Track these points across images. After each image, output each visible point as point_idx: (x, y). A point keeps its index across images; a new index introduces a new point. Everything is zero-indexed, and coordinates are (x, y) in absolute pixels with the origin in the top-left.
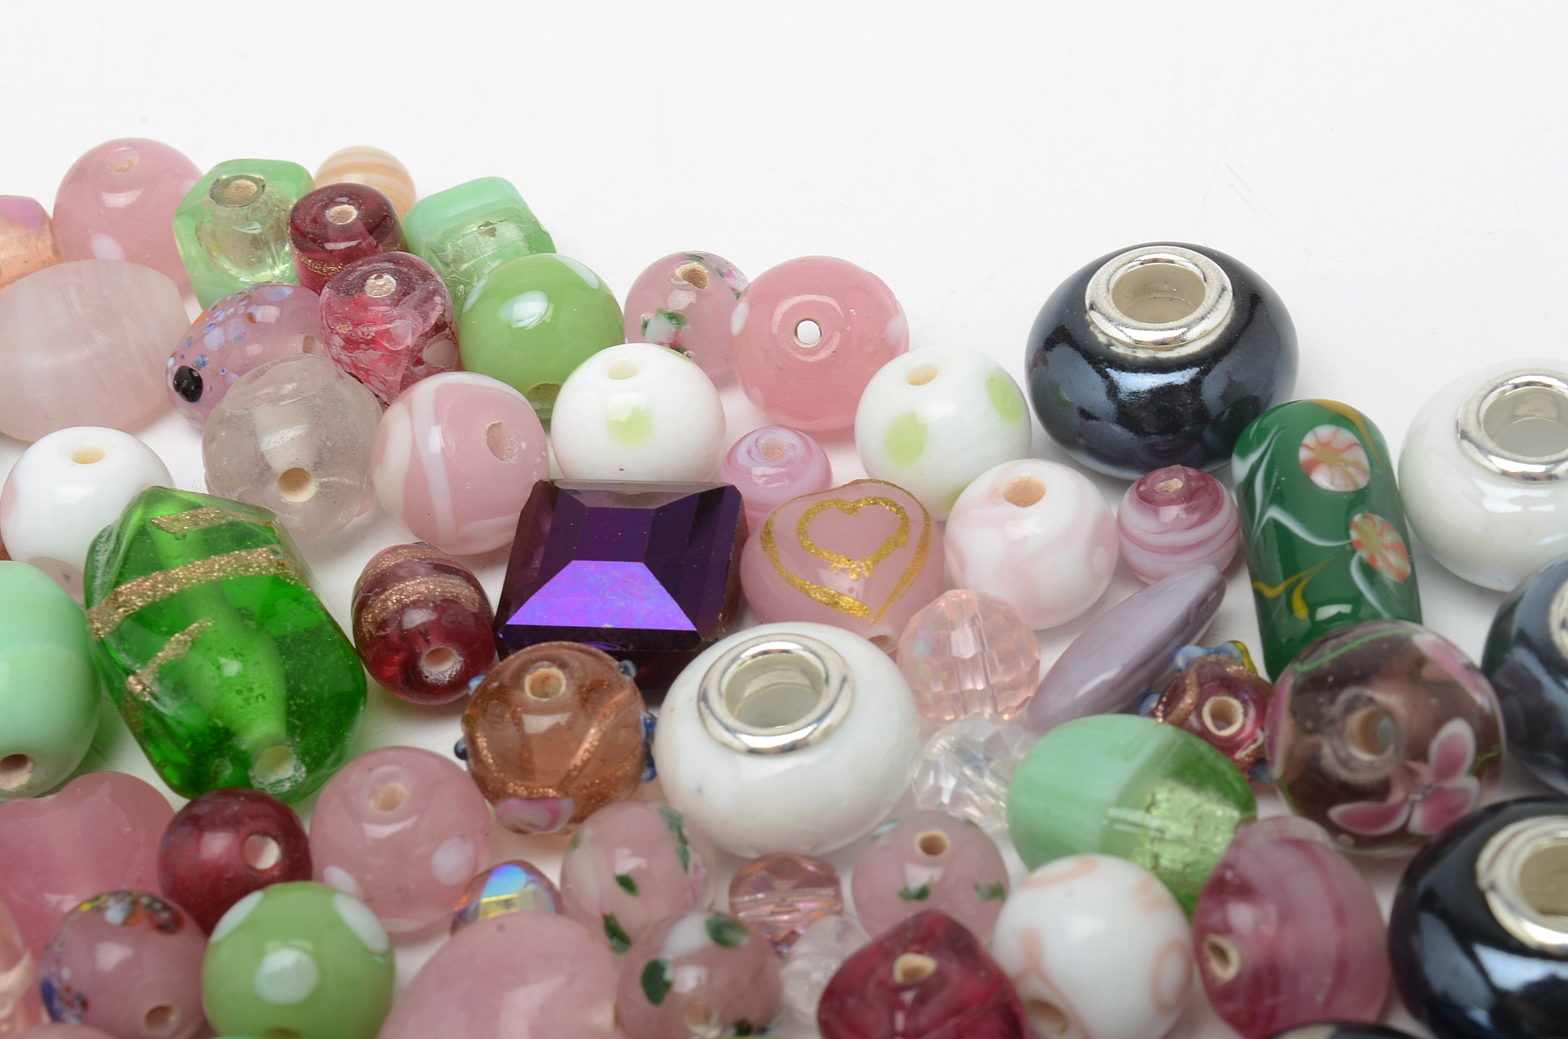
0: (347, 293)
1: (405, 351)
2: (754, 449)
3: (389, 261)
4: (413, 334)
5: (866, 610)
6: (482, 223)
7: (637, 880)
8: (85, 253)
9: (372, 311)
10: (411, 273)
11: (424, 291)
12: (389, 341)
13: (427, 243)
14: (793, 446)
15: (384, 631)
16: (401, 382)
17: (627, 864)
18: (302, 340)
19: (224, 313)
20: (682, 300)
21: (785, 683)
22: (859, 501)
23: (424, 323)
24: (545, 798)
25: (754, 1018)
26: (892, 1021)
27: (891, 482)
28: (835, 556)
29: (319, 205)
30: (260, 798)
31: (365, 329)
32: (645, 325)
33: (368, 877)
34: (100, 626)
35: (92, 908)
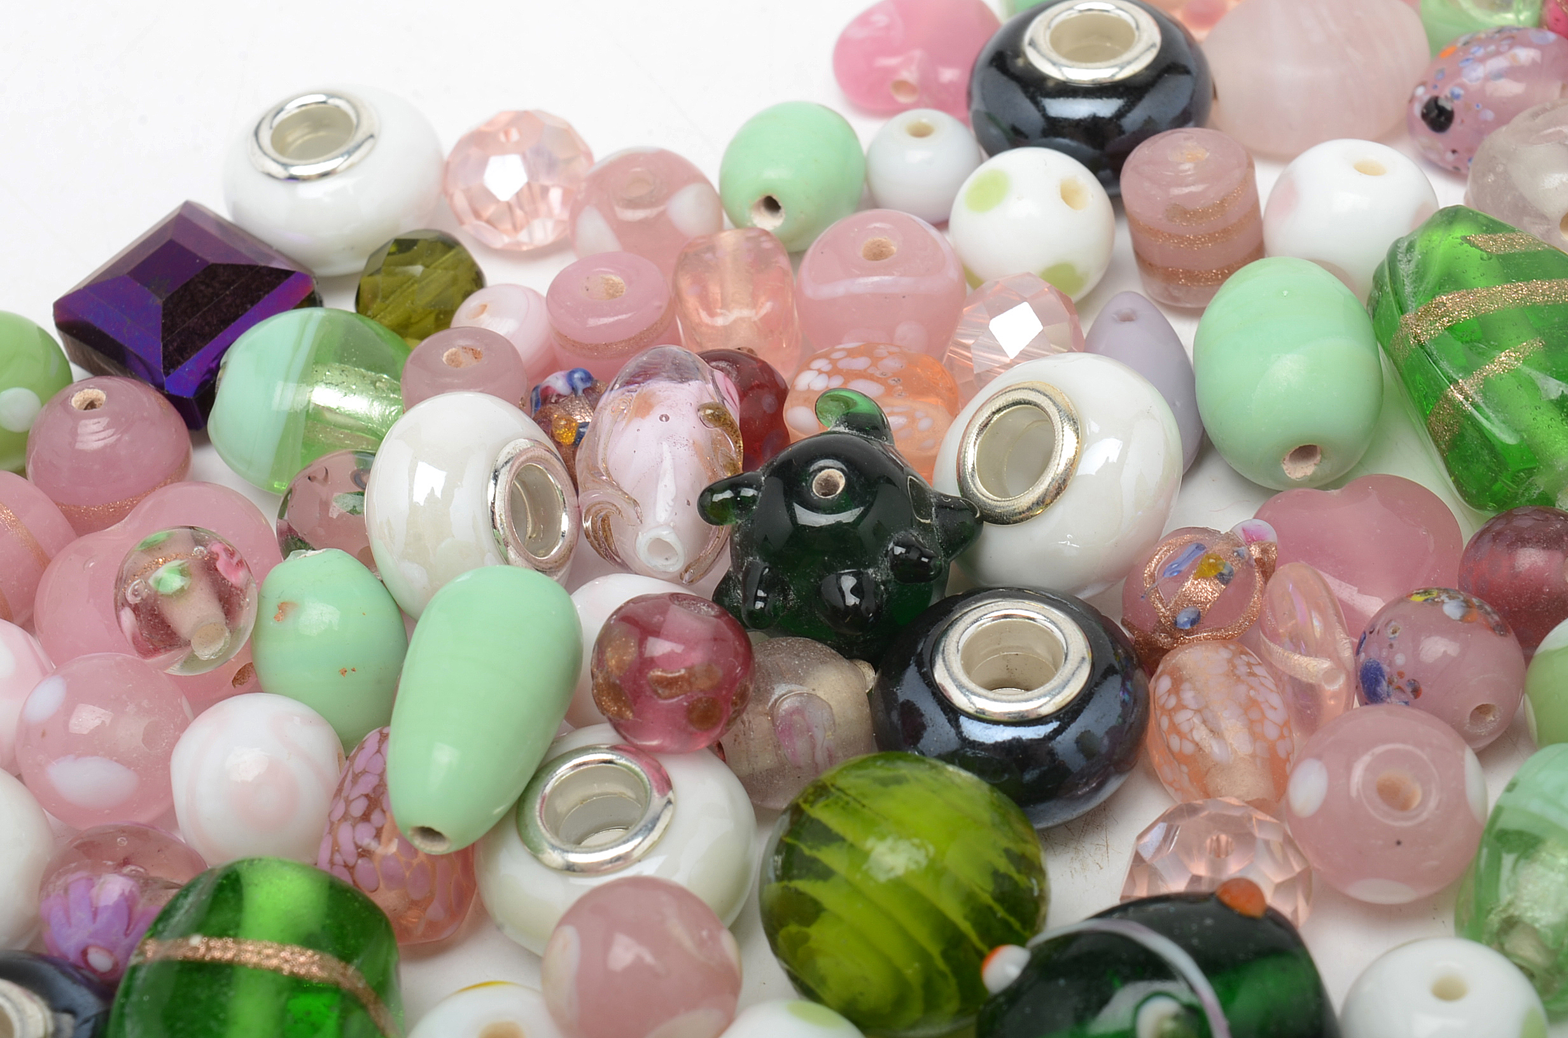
19: (1482, 50)
34: (1419, 332)
35: (1426, 600)
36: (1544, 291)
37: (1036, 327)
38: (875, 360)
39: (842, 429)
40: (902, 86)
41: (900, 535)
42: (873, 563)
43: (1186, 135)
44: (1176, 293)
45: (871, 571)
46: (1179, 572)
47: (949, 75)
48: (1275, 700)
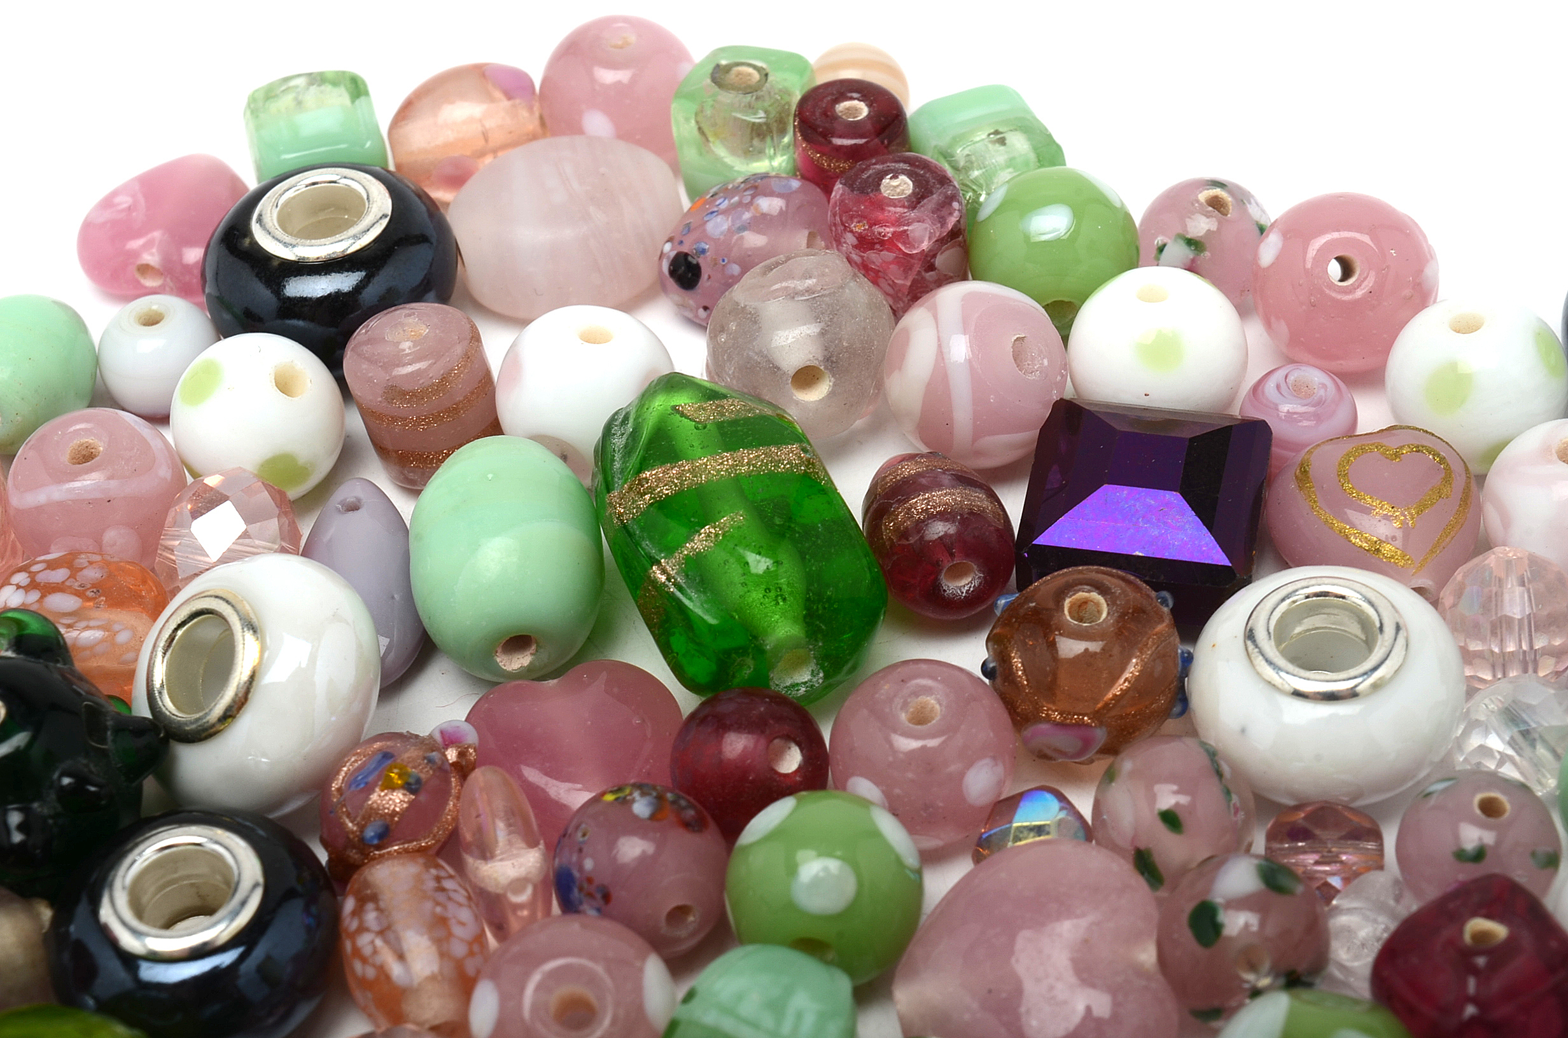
0: (862, 191)
1: (919, 256)
2: (1283, 385)
3: (905, 162)
4: (930, 238)
5: (1408, 559)
6: (992, 131)
7: (1183, 816)
8: (574, 128)
9: (889, 211)
10: (927, 175)
11: (942, 195)
12: (904, 243)
13: (935, 147)
14: (1324, 386)
15: (908, 540)
16: (910, 286)
17: (1167, 798)
18: (807, 235)
19: (726, 202)
20: (1201, 225)
21: (1330, 628)
22: (1402, 448)
23: (941, 228)
24: (1080, 725)
25: (1301, 968)
26: (1464, 985)
27: (1429, 431)
28: (1378, 502)
29: (829, 98)
30: (780, 700)
31: (881, 230)
32: (1161, 249)
33: (897, 791)
34: (622, 511)
35: (616, 799)
36: (750, 460)
37: (241, 526)
38: (75, 571)
39: (10, 654)
40: (145, 269)
41: (67, 764)
42: (38, 797)
43: (407, 312)
44: (411, 476)
45: (35, 805)
46: (366, 783)
47: (194, 255)
48: (465, 915)
